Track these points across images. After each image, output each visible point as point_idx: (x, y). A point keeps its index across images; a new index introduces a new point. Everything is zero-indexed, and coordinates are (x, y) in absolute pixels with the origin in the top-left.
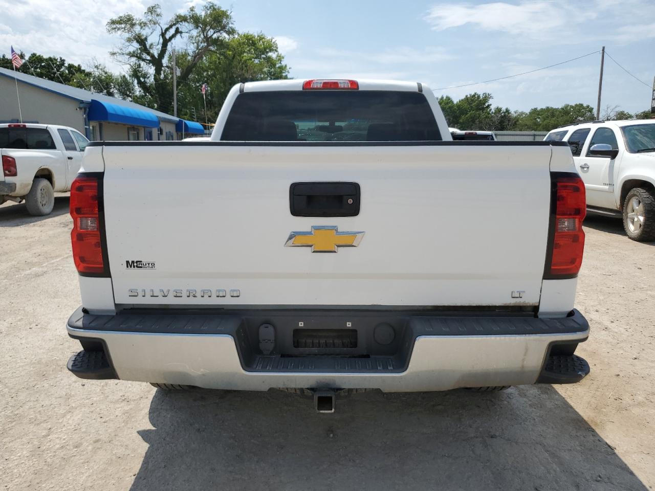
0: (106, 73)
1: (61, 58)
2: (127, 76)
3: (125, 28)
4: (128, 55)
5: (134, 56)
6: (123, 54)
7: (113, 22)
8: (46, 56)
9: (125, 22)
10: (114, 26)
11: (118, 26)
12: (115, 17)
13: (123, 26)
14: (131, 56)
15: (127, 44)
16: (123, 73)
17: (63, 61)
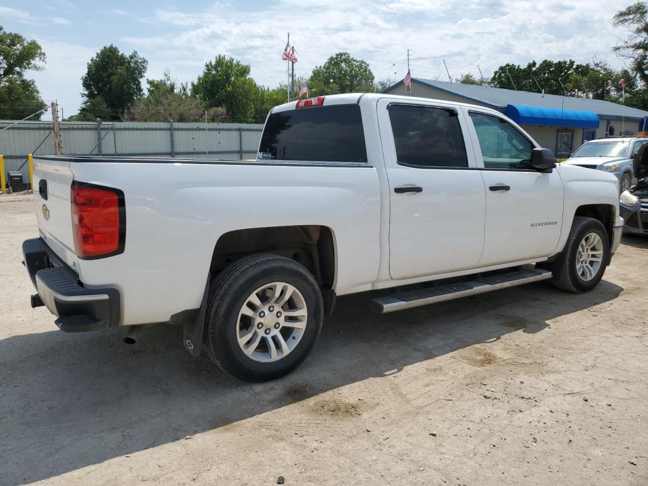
0: (606, 70)
1: (570, 60)
2: (629, 70)
3: (633, 19)
4: (632, 47)
5: (641, 48)
6: (628, 47)
7: (622, 14)
8: (555, 61)
9: (635, 13)
10: (622, 19)
11: (626, 17)
12: (624, 9)
13: (631, 17)
14: (636, 49)
15: (636, 35)
16: (626, 68)
17: (572, 63)
